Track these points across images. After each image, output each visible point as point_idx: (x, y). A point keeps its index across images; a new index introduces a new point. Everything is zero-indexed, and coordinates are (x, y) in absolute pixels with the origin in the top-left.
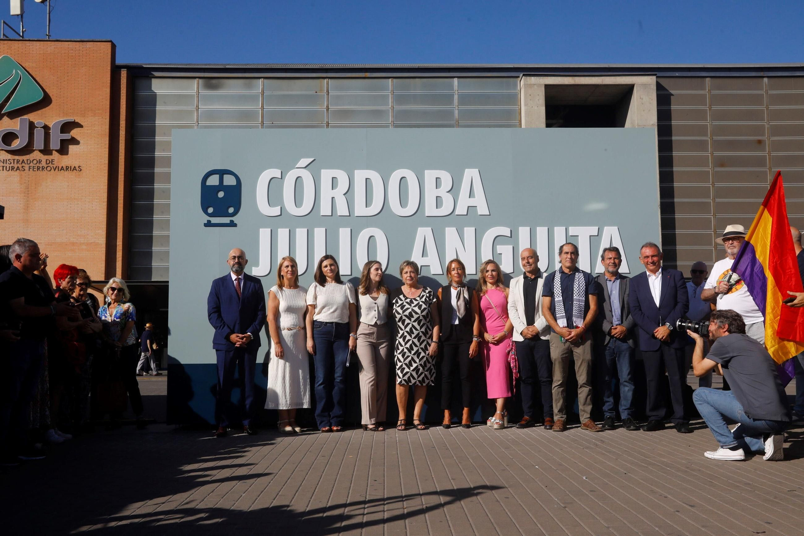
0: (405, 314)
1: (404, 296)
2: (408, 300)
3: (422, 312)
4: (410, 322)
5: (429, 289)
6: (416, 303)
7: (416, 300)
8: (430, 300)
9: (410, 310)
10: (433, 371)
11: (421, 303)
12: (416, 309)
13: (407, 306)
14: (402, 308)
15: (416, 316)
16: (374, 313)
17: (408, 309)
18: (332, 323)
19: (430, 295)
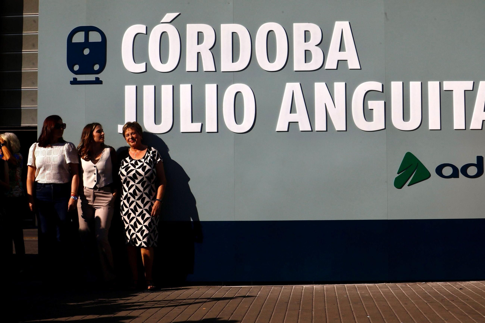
0: (129, 175)
1: (130, 158)
2: (133, 162)
3: (145, 174)
4: (134, 184)
5: (153, 149)
6: (140, 164)
7: (141, 162)
8: (154, 160)
9: (134, 172)
10: (157, 232)
11: (145, 164)
12: (140, 171)
13: (132, 168)
14: (126, 170)
15: (140, 178)
16: (94, 177)
17: (132, 170)
18: (50, 184)
19: (154, 156)
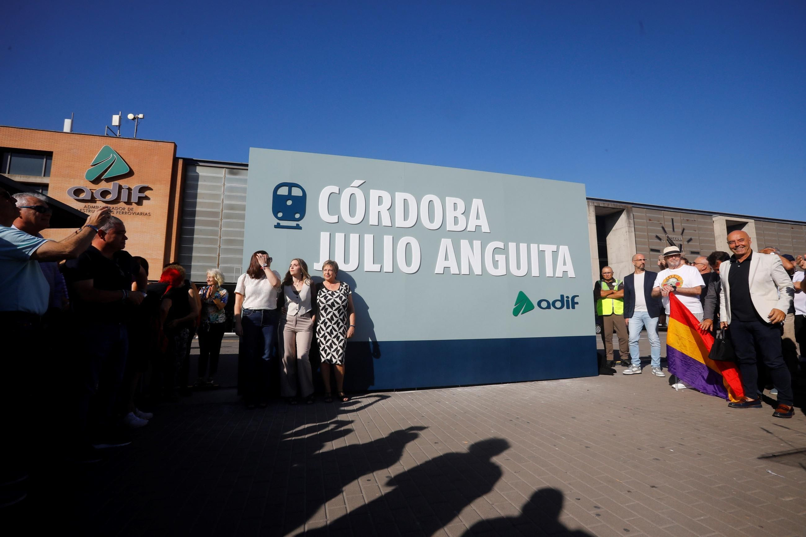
0: (327, 303)
1: (326, 289)
2: (330, 292)
3: (342, 303)
4: (331, 310)
5: (346, 284)
6: (336, 295)
7: (337, 293)
8: (347, 292)
9: (332, 301)
11: (341, 295)
12: (337, 300)
13: (330, 297)
14: (325, 299)
15: (337, 306)
17: (330, 299)
19: (347, 289)
